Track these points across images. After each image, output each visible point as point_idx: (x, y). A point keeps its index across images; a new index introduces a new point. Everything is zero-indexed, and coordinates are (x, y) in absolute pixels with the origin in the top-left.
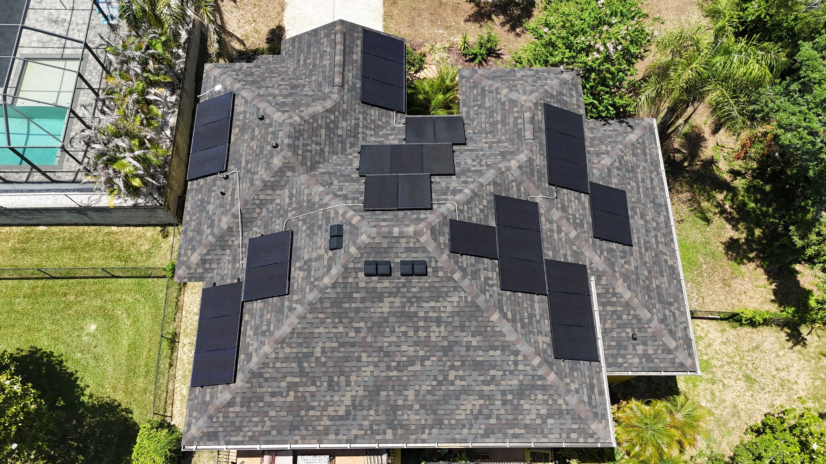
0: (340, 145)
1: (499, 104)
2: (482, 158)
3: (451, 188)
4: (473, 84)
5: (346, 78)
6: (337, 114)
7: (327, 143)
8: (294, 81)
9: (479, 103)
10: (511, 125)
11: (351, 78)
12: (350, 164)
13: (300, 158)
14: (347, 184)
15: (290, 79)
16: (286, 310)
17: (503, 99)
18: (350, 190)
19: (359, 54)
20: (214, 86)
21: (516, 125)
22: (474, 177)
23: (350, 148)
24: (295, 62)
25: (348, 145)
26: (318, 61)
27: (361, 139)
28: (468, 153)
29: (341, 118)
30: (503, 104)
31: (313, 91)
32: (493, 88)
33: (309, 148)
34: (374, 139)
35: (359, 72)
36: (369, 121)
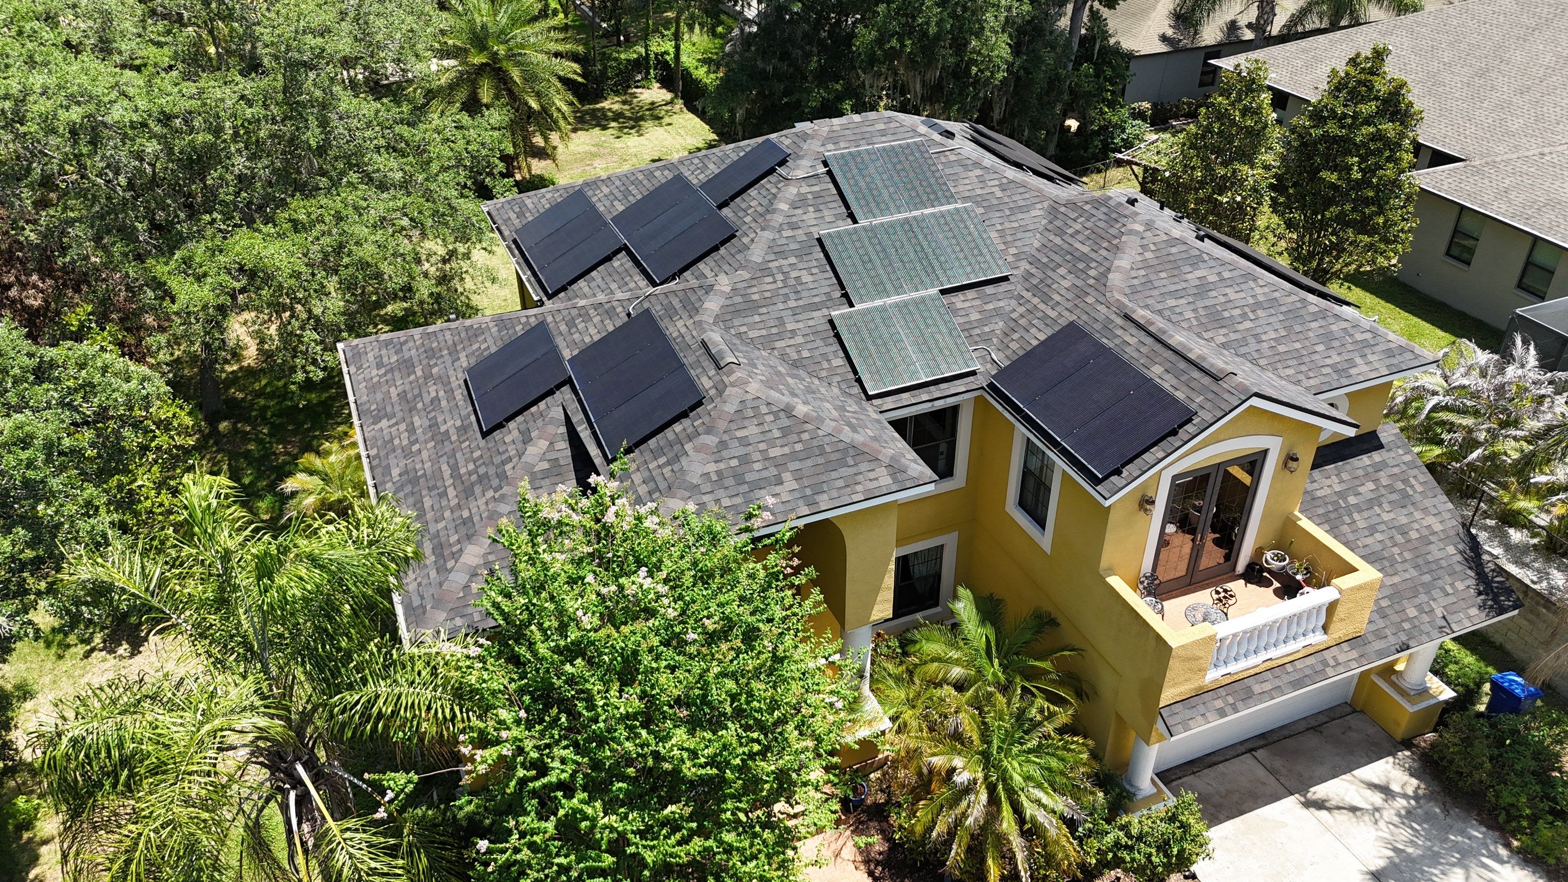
0: (1045, 260)
3: (811, 209)
5: (1134, 331)
7: (1066, 246)
25: (1033, 271)
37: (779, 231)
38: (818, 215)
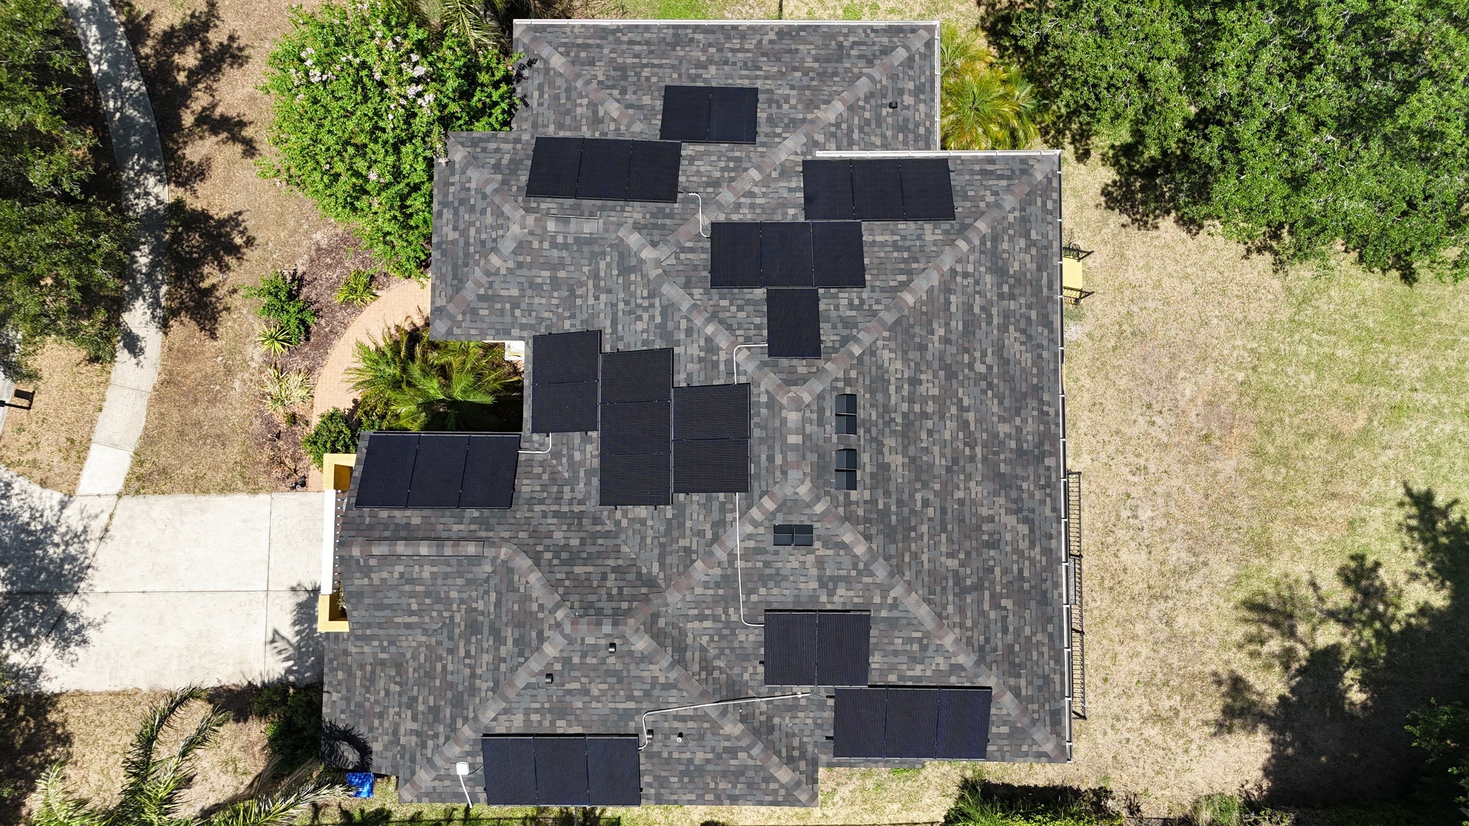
0: (600, 541)
1: (519, 272)
2: (633, 305)
3: (702, 354)
4: (468, 316)
5: (465, 534)
6: (540, 548)
7: (599, 562)
8: (457, 631)
9: (508, 306)
10: (564, 254)
11: (462, 527)
12: (643, 522)
13: (635, 604)
14: (688, 524)
15: (451, 638)
16: (895, 614)
17: (511, 264)
18: (701, 518)
19: (408, 513)
20: (455, 779)
21: (565, 246)
22: (676, 318)
23: (603, 524)
24: (408, 632)
25: (598, 528)
26: (419, 588)
27: (583, 508)
28: (620, 327)
29: (547, 542)
30: (520, 265)
31: (487, 592)
32: (484, 280)
33: (615, 591)
34: (582, 485)
35: (448, 513)
36: (545, 495)
37: (686, 317)
38: (696, 359)
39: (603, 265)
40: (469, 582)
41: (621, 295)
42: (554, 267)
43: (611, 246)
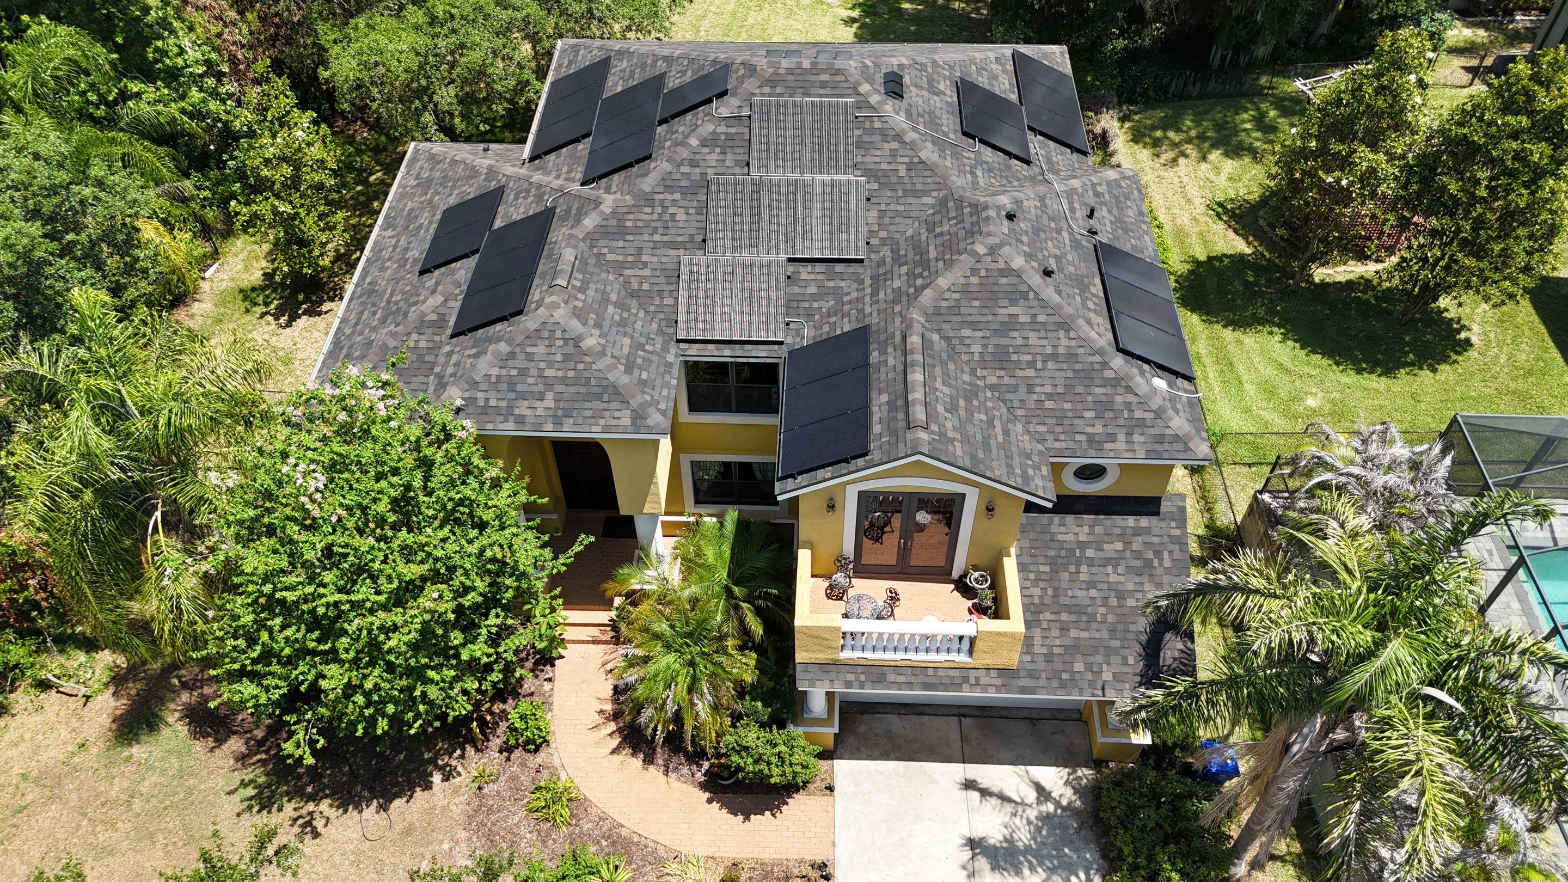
1: (605, 329)
2: (658, 224)
3: (718, 150)
6: (912, 290)
8: (1007, 380)
9: (640, 353)
10: (593, 286)
14: (884, 166)
16: (957, 68)
17: (596, 332)
18: (879, 153)
19: (875, 409)
21: (585, 282)
22: (678, 176)
23: (884, 257)
25: (888, 260)
28: (680, 239)
29: (904, 288)
31: (962, 341)
32: (608, 360)
33: (953, 222)
35: (874, 372)
36: (853, 311)
37: (679, 166)
38: (721, 157)
39: (610, 257)
40: (950, 358)
41: (646, 237)
42: (605, 301)
43: (591, 247)
